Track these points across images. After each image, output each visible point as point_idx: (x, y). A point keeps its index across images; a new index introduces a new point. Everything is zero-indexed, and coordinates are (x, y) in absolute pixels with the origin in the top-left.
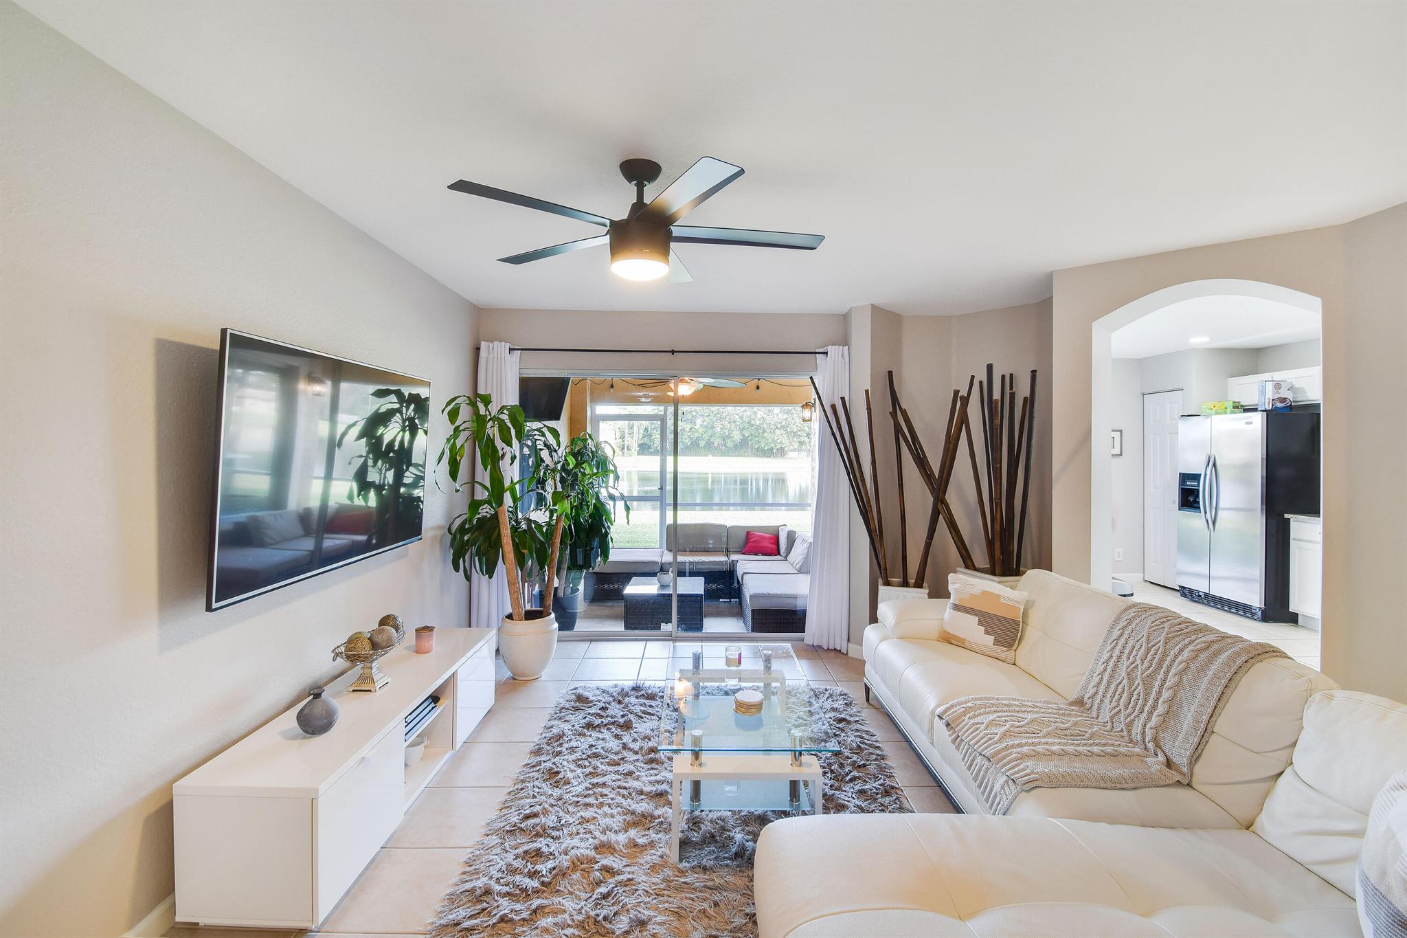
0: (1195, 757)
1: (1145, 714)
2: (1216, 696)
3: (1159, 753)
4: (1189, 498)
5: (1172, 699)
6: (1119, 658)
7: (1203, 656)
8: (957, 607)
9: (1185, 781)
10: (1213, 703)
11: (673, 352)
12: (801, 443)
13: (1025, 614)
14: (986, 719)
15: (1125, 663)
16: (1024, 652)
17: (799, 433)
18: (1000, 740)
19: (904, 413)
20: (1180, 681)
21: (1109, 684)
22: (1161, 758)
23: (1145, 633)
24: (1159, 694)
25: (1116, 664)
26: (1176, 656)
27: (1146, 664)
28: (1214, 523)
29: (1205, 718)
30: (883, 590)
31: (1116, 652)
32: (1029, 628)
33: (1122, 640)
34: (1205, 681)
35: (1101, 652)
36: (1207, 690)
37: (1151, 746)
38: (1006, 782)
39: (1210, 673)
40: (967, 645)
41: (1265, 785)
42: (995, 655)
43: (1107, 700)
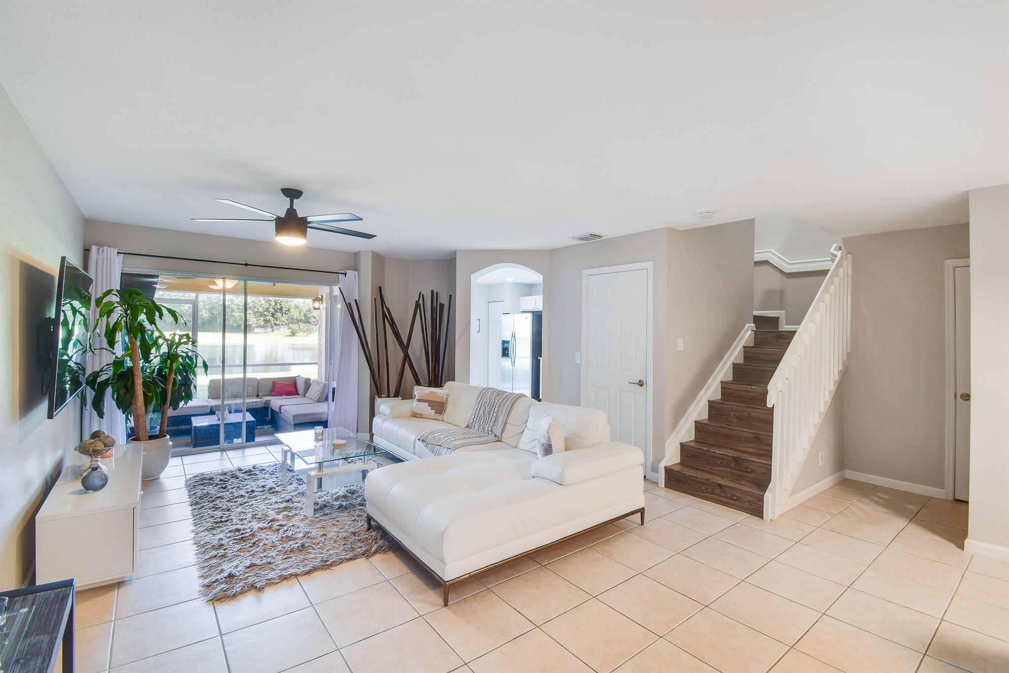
0: (502, 432)
1: (488, 423)
2: (508, 411)
3: (493, 434)
4: (505, 352)
5: (496, 416)
6: (481, 407)
7: (505, 400)
8: (419, 400)
9: (500, 440)
10: (507, 414)
11: (246, 265)
12: (267, 321)
13: (447, 399)
14: (437, 435)
15: (482, 408)
16: (446, 416)
17: (265, 313)
18: (444, 439)
19: (388, 309)
20: (498, 410)
21: (477, 417)
22: (493, 435)
23: (489, 396)
24: (493, 415)
25: (480, 409)
26: (498, 402)
27: (489, 406)
28: (514, 363)
29: (505, 419)
30: (378, 401)
31: (480, 405)
32: (448, 406)
33: (482, 401)
34: (506, 407)
35: (475, 406)
36: (506, 410)
37: (490, 433)
38: (447, 450)
39: (506, 405)
40: (424, 416)
41: (520, 435)
42: (434, 418)
43: (477, 423)
